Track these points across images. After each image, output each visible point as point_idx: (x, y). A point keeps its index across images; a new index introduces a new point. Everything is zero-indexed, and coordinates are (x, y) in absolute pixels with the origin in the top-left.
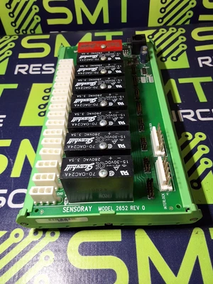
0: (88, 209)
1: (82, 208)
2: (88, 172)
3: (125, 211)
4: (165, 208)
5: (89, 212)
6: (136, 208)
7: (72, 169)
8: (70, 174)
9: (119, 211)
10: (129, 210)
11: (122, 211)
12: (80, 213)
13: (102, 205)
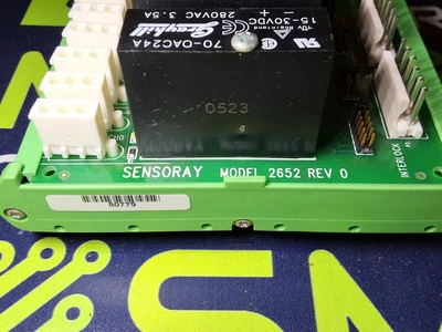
0: (193, 172)
1: (176, 171)
2: (202, 40)
3: (292, 180)
4: (404, 175)
5: (193, 179)
6: (323, 174)
7: (154, 32)
8: (147, 44)
9: (277, 180)
10: (304, 178)
11: (284, 180)
12: (169, 180)
13: (230, 165)
